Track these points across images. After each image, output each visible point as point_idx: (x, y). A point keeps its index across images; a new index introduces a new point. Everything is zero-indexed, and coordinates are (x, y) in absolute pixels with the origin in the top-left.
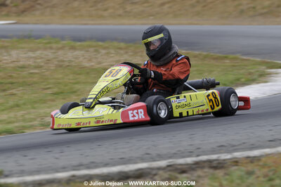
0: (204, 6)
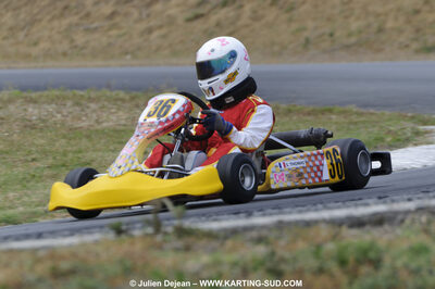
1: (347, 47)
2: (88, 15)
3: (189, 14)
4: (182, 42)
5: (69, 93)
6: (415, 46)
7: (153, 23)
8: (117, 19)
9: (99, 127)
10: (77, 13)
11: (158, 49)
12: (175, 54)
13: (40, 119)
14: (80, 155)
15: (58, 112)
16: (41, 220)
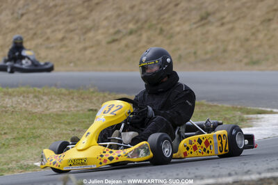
1: (204, 61)
2: (48, 39)
3: (109, 39)
4: (105, 56)
5: (31, 89)
6: (245, 60)
7: (87, 44)
8: (66, 41)
9: (47, 112)
10: (41, 38)
11: (90, 60)
12: (100, 63)
13: (12, 106)
14: (34, 131)
15: (24, 102)
16: (6, 174)
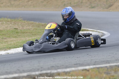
0: (48, 2)
4: (36, 4)
11: (30, 5)
